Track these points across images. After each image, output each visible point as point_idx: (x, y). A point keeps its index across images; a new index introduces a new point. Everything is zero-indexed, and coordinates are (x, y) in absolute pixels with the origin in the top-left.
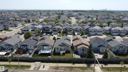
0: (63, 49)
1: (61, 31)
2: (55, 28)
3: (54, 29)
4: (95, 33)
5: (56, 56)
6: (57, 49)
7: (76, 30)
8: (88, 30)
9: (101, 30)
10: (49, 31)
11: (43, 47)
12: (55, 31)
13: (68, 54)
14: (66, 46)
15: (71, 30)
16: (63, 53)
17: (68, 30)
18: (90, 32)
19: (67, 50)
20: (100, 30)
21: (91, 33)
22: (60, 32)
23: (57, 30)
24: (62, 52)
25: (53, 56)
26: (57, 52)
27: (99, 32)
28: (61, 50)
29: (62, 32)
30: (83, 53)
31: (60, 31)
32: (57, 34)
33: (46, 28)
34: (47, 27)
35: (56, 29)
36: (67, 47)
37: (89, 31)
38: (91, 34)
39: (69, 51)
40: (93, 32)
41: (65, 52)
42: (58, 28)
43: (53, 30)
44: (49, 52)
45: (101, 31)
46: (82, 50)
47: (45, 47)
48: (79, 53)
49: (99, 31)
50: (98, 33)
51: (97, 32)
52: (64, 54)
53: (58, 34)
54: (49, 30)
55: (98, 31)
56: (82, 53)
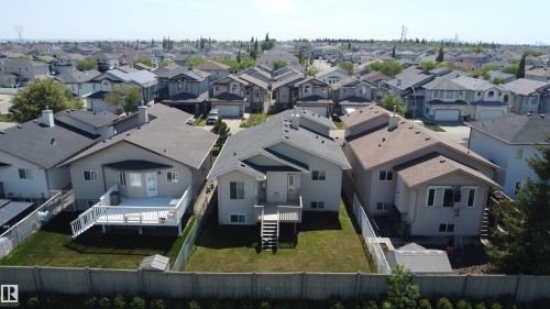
0: (283, 195)
1: (262, 104)
2: (227, 84)
3: (223, 90)
4: (462, 107)
5: (223, 253)
6: (234, 195)
7: (348, 94)
8: (419, 94)
9: (496, 94)
10: (195, 97)
11: (123, 181)
12: (228, 97)
13: (326, 236)
14: (306, 167)
15: (319, 92)
16: (283, 224)
17: (303, 94)
18: (434, 107)
19: (314, 204)
20: (491, 93)
21: (440, 113)
22: (255, 109)
23: (237, 92)
24: (275, 217)
25: (200, 249)
26: (234, 218)
27: (482, 103)
28: (265, 201)
29: (266, 109)
30: (451, 227)
31: (256, 100)
32: (240, 117)
33: (175, 80)
34: (183, 78)
35: (232, 85)
36: (315, 176)
37: (427, 99)
38: (437, 118)
39: (327, 207)
40: (452, 107)
41: (293, 217)
42: (246, 84)
43: (215, 93)
44: (164, 214)
45: (495, 98)
46: (439, 198)
47: (135, 180)
48: (414, 231)
49: (486, 98)
50: (479, 108)
51: (474, 104)
52: (288, 233)
53: (247, 116)
54: (195, 93)
55: (477, 98)
56: (442, 228)
